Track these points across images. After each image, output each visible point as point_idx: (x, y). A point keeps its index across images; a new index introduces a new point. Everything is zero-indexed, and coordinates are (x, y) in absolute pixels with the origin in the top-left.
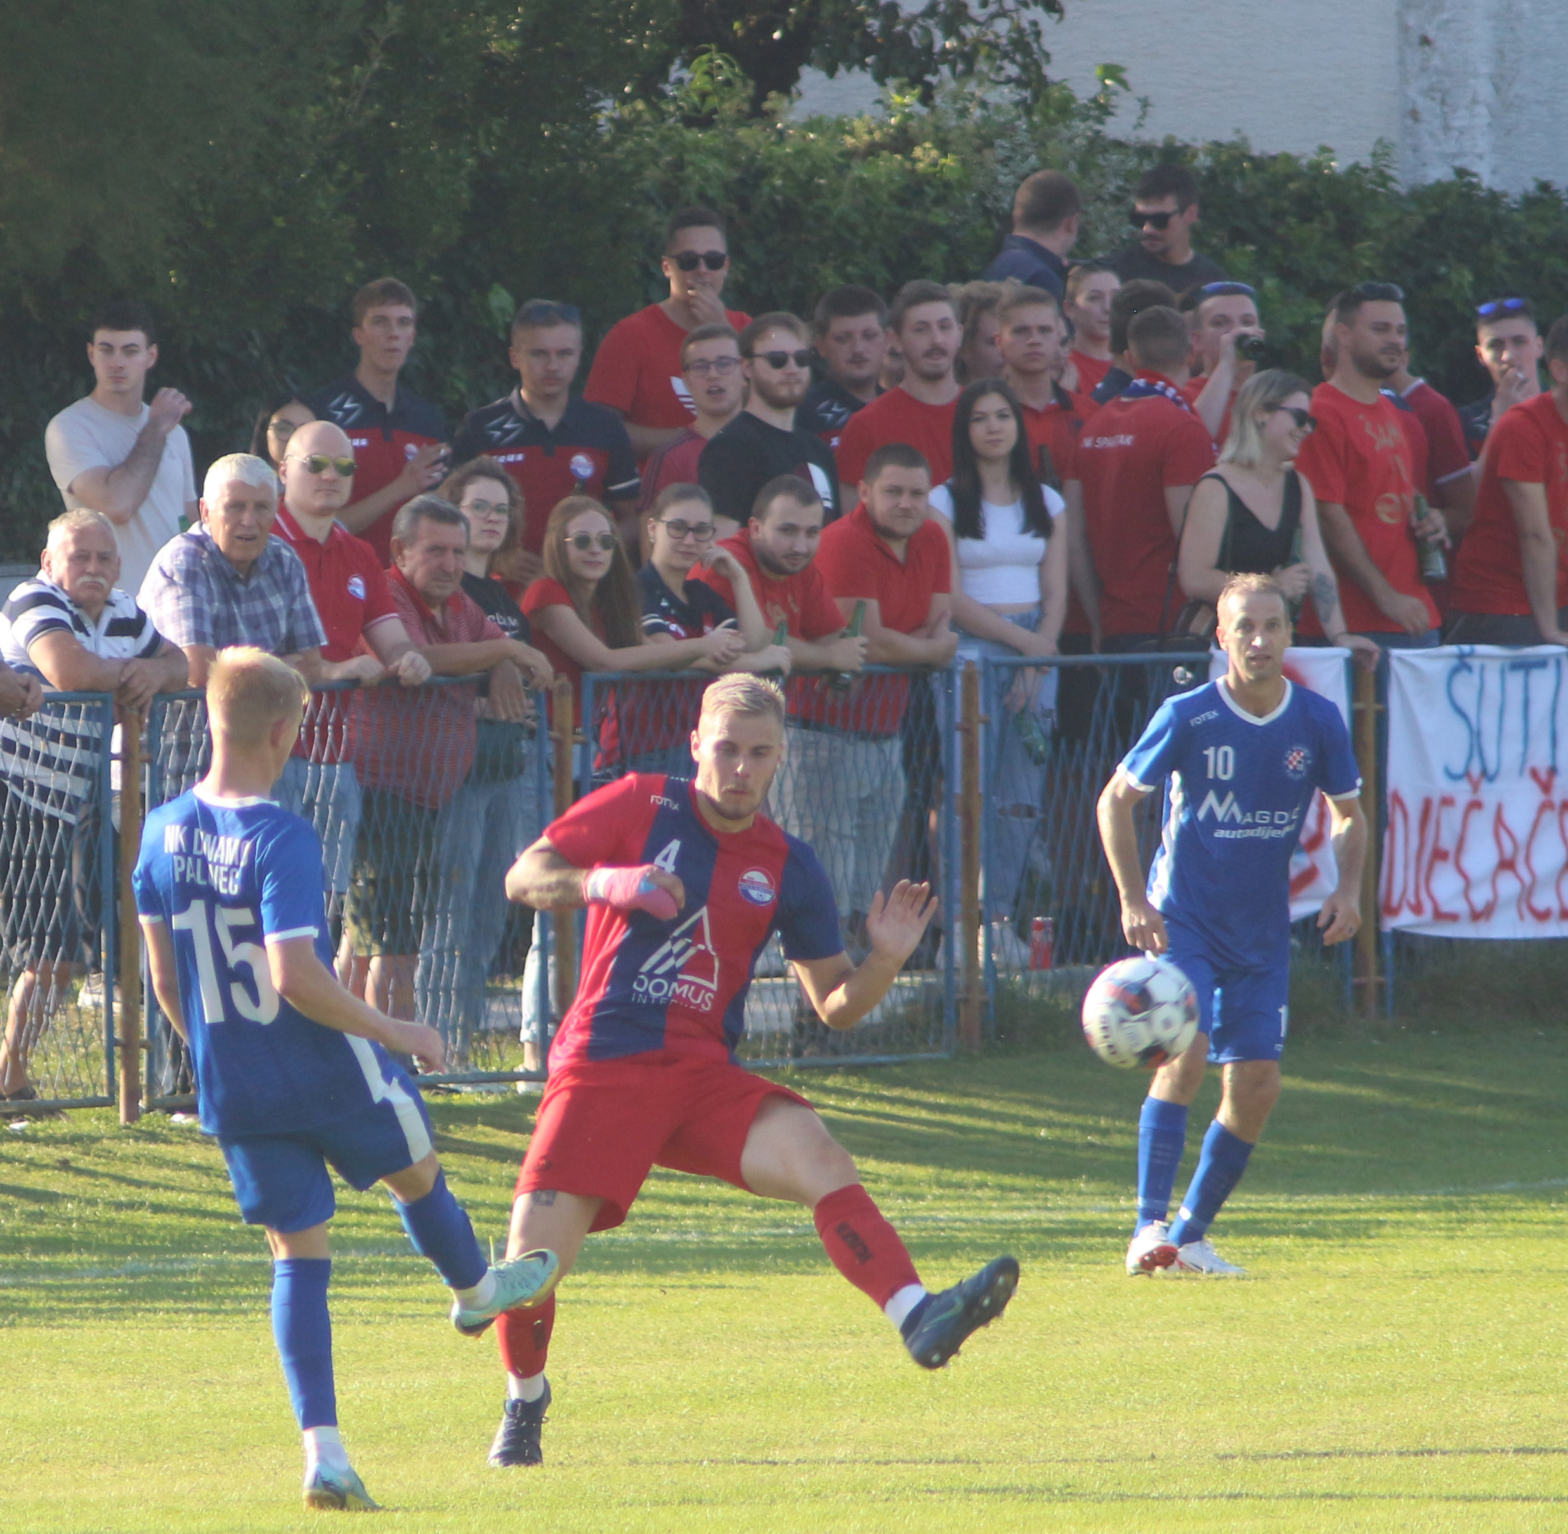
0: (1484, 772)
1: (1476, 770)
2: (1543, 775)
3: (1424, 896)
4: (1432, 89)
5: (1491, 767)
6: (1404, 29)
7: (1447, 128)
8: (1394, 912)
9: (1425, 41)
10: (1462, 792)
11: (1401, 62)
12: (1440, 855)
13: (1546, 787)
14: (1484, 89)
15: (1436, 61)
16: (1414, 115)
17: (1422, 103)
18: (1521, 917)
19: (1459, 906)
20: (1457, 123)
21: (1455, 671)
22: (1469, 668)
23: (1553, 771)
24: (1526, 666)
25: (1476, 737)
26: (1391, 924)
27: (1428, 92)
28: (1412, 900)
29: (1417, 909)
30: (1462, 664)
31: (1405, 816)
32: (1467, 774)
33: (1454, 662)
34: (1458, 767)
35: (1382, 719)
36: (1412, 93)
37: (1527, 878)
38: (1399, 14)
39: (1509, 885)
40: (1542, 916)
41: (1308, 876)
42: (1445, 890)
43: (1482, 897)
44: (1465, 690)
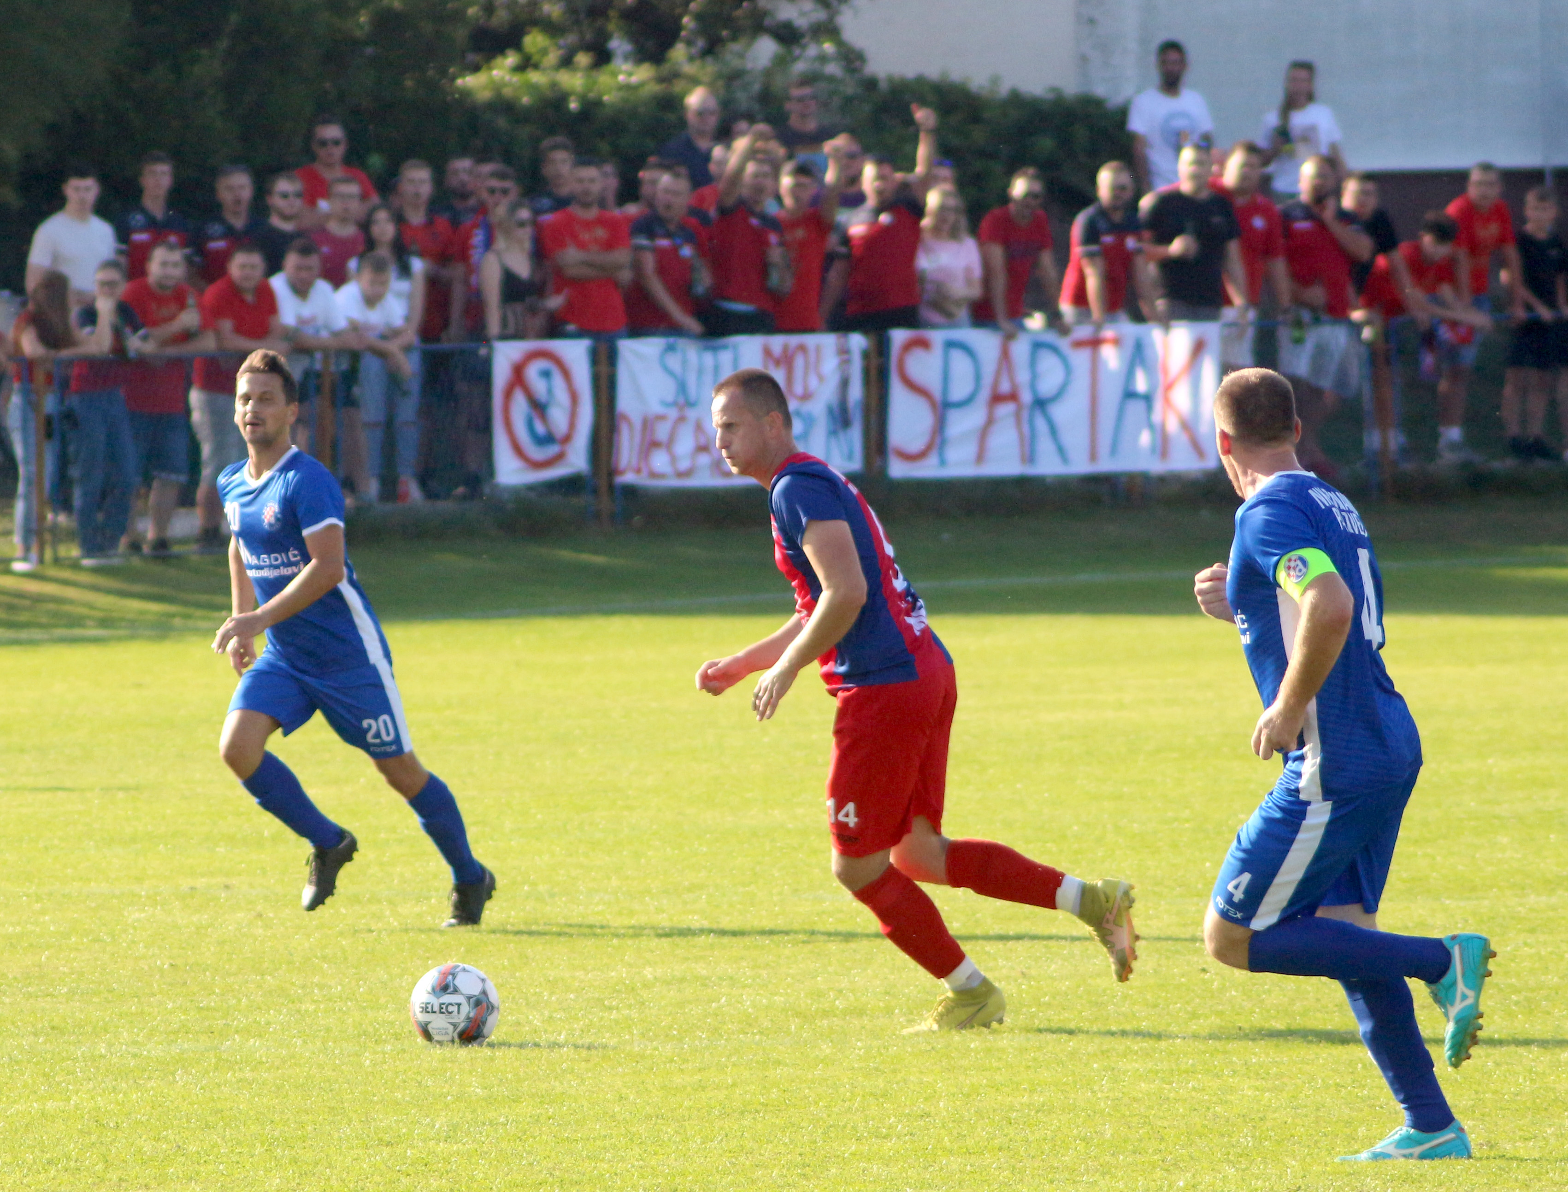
0: (688, 403)
1: (682, 402)
3: (643, 463)
5: (694, 401)
8: (621, 473)
10: (673, 413)
12: (656, 444)
18: (712, 476)
19: (669, 470)
21: (664, 352)
22: (676, 351)
24: (715, 350)
25: (682, 387)
26: (618, 480)
28: (635, 467)
29: (638, 471)
30: (670, 348)
31: (631, 425)
32: (677, 404)
33: (665, 347)
34: (671, 400)
35: (613, 377)
39: (702, 460)
41: (559, 458)
42: (660, 461)
43: (684, 465)
44: (674, 362)
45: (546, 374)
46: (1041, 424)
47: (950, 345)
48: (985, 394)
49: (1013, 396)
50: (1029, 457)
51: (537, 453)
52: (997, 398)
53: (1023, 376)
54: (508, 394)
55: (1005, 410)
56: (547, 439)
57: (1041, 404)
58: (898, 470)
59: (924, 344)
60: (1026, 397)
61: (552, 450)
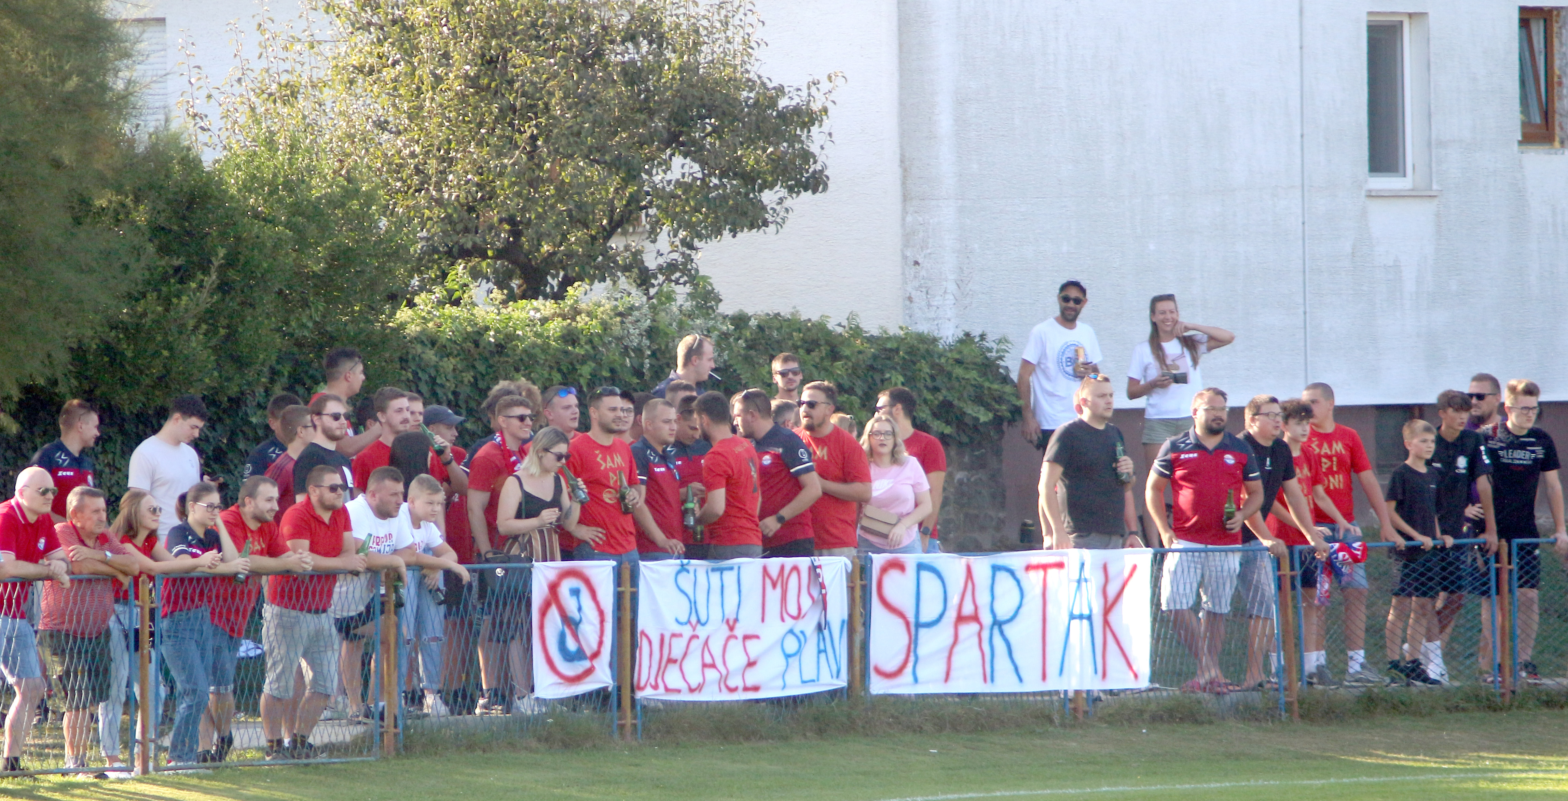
0: (699, 621)
1: (694, 620)
2: (731, 623)
3: (660, 680)
4: (920, 286)
5: (703, 619)
6: (905, 257)
7: (929, 306)
8: (642, 689)
9: (916, 263)
10: (687, 631)
11: (903, 274)
12: (671, 661)
13: (731, 629)
14: (952, 287)
15: (923, 273)
16: (910, 299)
17: (914, 294)
18: (720, 690)
19: (681, 685)
20: (935, 303)
21: (678, 573)
22: (688, 571)
23: (736, 620)
24: (721, 570)
25: (693, 605)
26: (639, 695)
27: (918, 288)
28: (653, 683)
29: (656, 687)
30: (683, 569)
31: (650, 642)
32: (689, 622)
33: (679, 568)
34: (684, 619)
35: (634, 597)
36: (909, 289)
37: (724, 672)
38: (902, 251)
39: (712, 674)
40: (732, 690)
41: (589, 672)
42: (673, 678)
43: (695, 680)
44: (685, 581)
45: (576, 592)
46: (998, 641)
47: (921, 567)
48: (951, 615)
49: (975, 618)
50: (988, 676)
51: (569, 669)
52: (961, 619)
53: (983, 599)
54: (543, 613)
55: (968, 630)
56: (580, 655)
57: (998, 624)
58: (878, 686)
59: (899, 566)
60: (986, 619)
61: (583, 665)
